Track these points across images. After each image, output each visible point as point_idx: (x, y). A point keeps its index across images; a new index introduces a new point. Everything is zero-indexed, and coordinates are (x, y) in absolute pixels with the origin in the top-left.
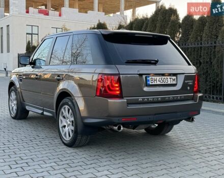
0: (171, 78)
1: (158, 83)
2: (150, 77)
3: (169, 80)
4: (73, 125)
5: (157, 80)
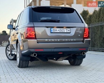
0: (66, 29)
1: (59, 32)
2: (53, 29)
5: (58, 30)
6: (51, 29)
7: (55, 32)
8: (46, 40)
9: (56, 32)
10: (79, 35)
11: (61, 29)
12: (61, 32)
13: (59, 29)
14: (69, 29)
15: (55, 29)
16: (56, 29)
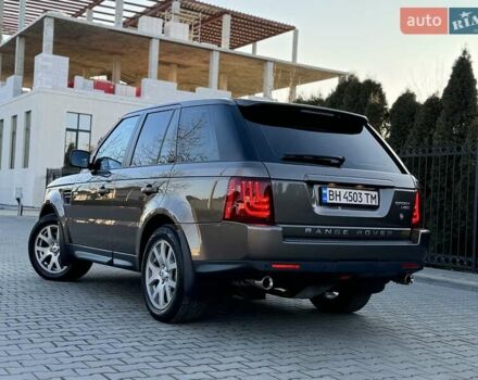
0: (367, 194)
1: (344, 201)
2: (328, 189)
3: (365, 198)
4: (173, 279)
5: (342, 196)
6: (324, 191)
7: (334, 201)
8: (308, 229)
9: (338, 201)
10: (402, 216)
11: (353, 191)
12: (353, 202)
13: (345, 191)
14: (374, 193)
15: (334, 190)
16: (338, 190)
